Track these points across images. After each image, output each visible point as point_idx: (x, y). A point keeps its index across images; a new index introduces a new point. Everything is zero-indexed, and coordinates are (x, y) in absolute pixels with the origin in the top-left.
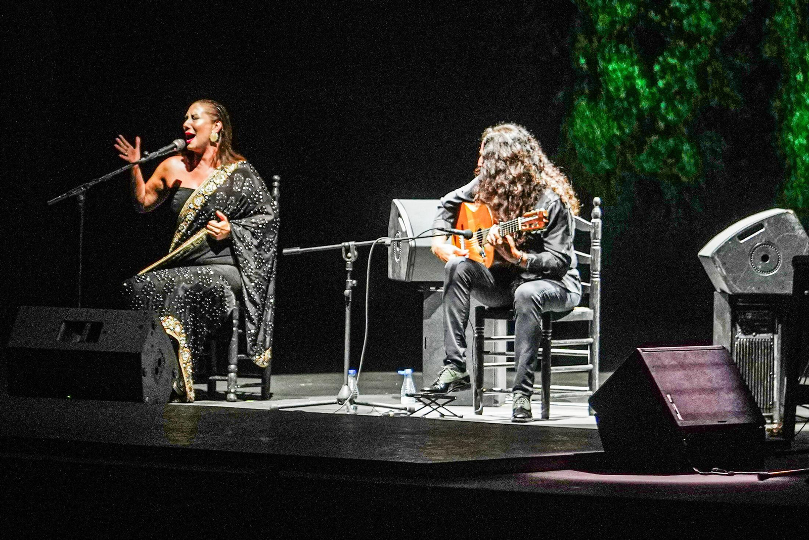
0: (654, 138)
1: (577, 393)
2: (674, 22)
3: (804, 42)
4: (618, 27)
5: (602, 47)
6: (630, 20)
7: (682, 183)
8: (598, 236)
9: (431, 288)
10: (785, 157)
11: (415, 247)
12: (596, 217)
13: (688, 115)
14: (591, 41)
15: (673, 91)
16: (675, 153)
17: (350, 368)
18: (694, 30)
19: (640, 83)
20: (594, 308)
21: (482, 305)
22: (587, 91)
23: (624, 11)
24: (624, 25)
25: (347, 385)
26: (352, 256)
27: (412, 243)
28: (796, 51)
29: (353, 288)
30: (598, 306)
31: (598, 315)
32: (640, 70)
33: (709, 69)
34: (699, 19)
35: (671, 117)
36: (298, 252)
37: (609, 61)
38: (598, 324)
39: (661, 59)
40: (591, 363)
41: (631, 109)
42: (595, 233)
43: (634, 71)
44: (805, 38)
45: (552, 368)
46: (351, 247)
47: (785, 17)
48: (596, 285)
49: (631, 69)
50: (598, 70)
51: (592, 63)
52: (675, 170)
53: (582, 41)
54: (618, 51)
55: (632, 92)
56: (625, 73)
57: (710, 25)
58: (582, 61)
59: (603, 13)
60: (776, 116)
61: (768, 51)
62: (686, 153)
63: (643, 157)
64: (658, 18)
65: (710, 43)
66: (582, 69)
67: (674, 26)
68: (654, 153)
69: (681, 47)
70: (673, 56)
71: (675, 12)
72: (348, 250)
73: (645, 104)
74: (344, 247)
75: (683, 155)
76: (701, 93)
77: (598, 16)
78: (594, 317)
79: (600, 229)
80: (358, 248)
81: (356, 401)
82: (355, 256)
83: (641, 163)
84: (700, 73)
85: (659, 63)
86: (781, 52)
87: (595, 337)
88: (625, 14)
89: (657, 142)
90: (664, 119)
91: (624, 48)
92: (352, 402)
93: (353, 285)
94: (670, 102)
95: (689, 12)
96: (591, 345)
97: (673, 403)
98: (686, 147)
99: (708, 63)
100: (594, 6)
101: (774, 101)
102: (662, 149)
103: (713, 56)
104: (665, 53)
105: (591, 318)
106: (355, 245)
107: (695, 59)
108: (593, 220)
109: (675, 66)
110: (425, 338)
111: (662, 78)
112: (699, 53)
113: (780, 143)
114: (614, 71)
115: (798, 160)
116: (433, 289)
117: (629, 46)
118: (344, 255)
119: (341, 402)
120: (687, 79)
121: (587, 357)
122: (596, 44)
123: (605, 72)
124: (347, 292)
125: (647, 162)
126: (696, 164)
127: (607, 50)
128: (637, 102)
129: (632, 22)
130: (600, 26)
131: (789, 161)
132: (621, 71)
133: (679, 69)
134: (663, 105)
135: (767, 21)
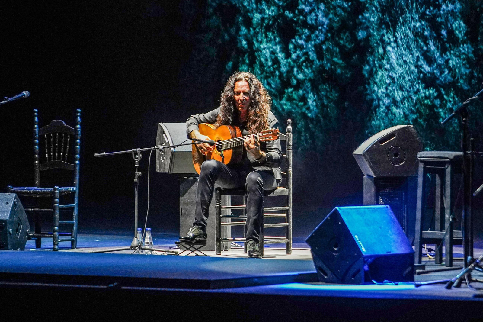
0: (290, 90)
1: (280, 241)
2: (301, 17)
3: (383, 29)
4: (266, 21)
5: (256, 34)
6: (273, 17)
7: (308, 117)
8: (291, 143)
9: (184, 177)
10: (372, 100)
11: (175, 152)
12: (289, 132)
13: (311, 75)
14: (249, 31)
15: (301, 60)
16: (304, 99)
17: (138, 227)
18: (314, 22)
19: (281, 56)
20: (288, 188)
21: (220, 187)
22: (247, 61)
23: (270, 12)
24: (270, 20)
25: (137, 238)
26: (139, 157)
27: (173, 149)
28: (378, 35)
29: (139, 177)
30: (291, 186)
31: (291, 192)
32: (280, 48)
33: (324, 47)
34: (317, 16)
35: (301, 76)
36: (104, 155)
37: (261, 42)
38: (291, 197)
39: (293, 40)
40: (288, 222)
41: (275, 72)
42: (289, 141)
43: (277, 48)
44: (383, 26)
45: (264, 225)
46: (138, 152)
47: (371, 14)
48: (290, 173)
49: (274, 47)
50: (254, 48)
51: (250, 44)
52: (304, 110)
53: (244, 30)
54: (266, 37)
55: (276, 61)
56: (271, 50)
57: (324, 19)
58: (244, 42)
59: (256, 13)
60: (367, 75)
61: (361, 34)
62: (310, 99)
63: (283, 102)
64: (291, 15)
65: (324, 30)
66: (243, 47)
67: (301, 20)
68: (290, 99)
69: (306, 33)
70: (301, 39)
71: (302, 12)
72: (136, 153)
73: (284, 69)
74: (134, 151)
75: (309, 100)
76: (319, 61)
77: (254, 15)
78: (289, 193)
79: (291, 139)
80: (142, 152)
81: (142, 247)
82: (140, 158)
83: (281, 105)
84: (318, 49)
85: (292, 43)
86: (369, 35)
87: (290, 205)
88: (270, 13)
89: (292, 92)
90: (296, 78)
91: (270, 35)
92: (140, 248)
93: (140, 175)
94: (300, 67)
95: (311, 12)
96: (288, 210)
97: (359, 240)
98: (311, 95)
99: (323, 43)
100: (251, 8)
101: (365, 65)
102: (295, 97)
103: (326, 39)
104: (296, 37)
105: (287, 194)
106: (140, 150)
107: (315, 40)
108: (287, 133)
109: (303, 45)
110: (181, 208)
111: (295, 52)
112: (317, 36)
113: (369, 92)
114: (264, 49)
115: (381, 103)
116: (185, 178)
117: (273, 33)
118: (133, 157)
119: (133, 248)
120: (310, 53)
121: (285, 218)
122: (252, 32)
123: (259, 50)
124: (136, 179)
125: (285, 105)
126: (317, 106)
127: (259, 35)
128: (279, 67)
129: (275, 18)
130: (255, 21)
131: (375, 103)
132: (269, 49)
133: (305, 46)
134: (295, 69)
135: (360, 17)
